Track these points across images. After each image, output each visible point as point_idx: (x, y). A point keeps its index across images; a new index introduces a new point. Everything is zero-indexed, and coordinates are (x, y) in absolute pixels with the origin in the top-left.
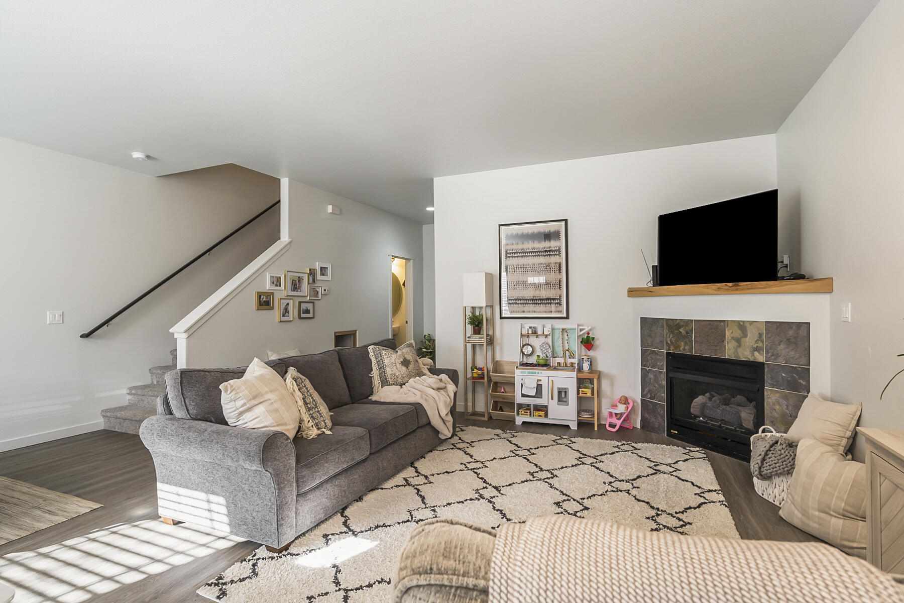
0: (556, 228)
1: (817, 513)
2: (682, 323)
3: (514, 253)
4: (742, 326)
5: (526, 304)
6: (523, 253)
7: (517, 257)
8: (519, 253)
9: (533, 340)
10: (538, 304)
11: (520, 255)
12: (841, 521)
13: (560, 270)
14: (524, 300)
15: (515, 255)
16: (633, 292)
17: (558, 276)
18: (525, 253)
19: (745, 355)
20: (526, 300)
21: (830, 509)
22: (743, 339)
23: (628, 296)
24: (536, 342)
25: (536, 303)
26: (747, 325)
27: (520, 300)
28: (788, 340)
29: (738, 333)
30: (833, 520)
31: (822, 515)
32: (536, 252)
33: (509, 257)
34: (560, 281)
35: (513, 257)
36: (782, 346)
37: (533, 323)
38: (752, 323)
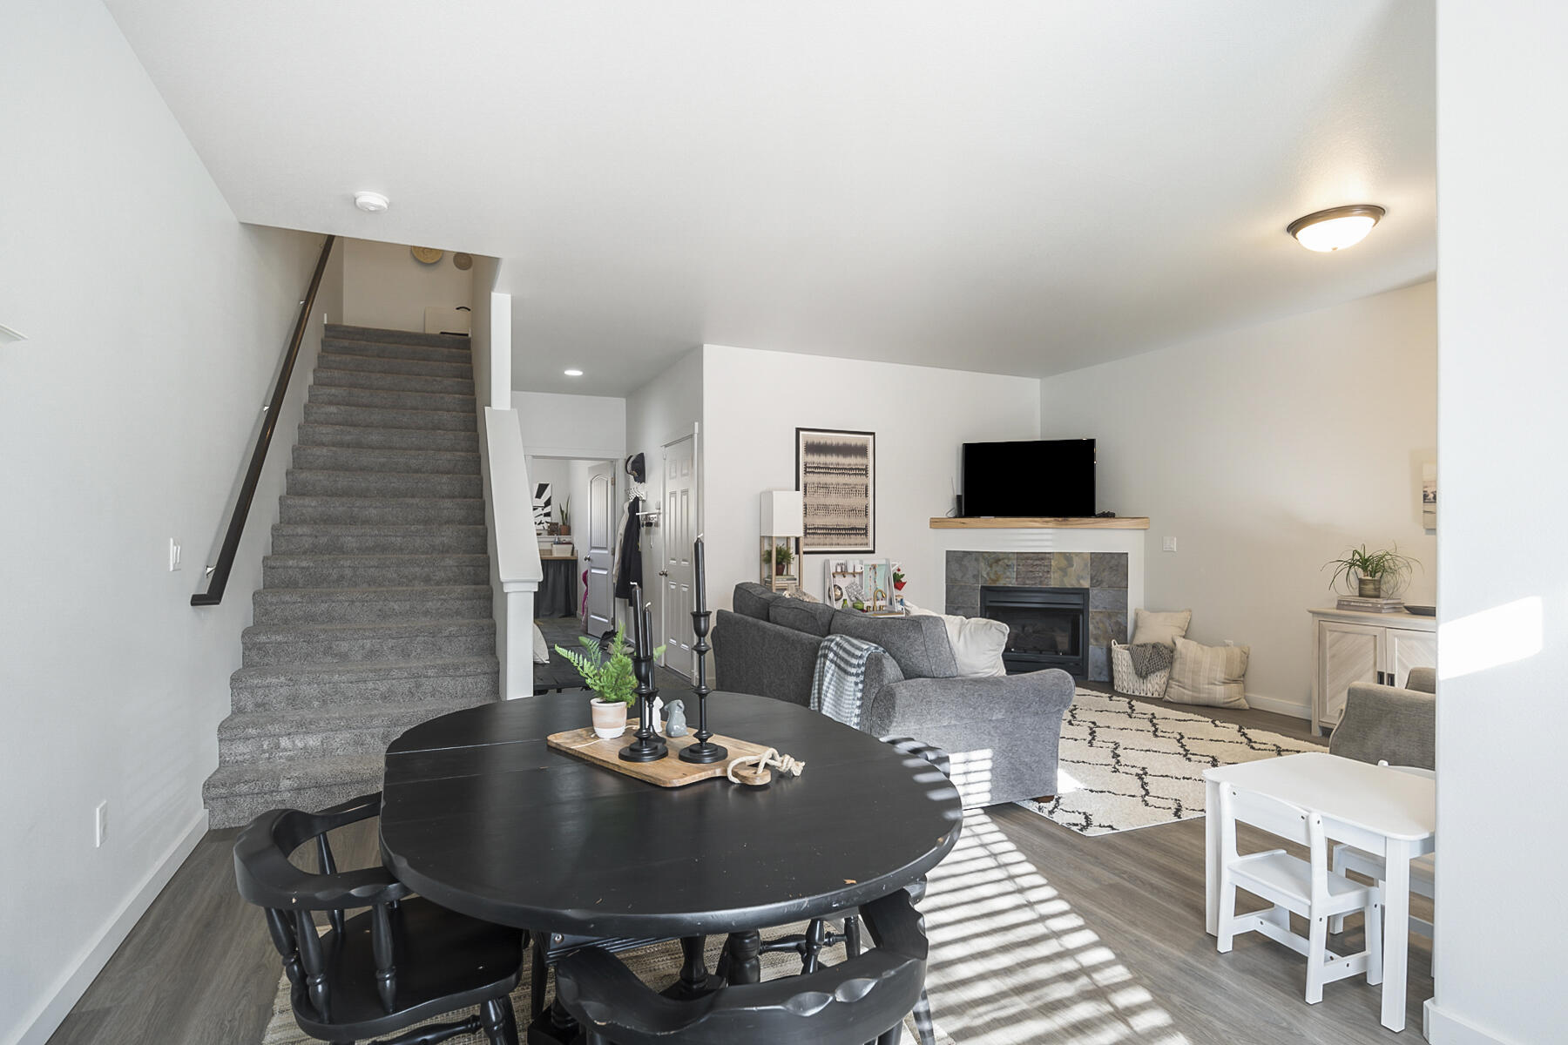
0: (864, 443)
1: (1207, 686)
2: (1001, 556)
3: (815, 468)
4: (1068, 557)
5: (828, 534)
6: (826, 468)
7: (819, 473)
8: (822, 468)
9: (840, 581)
10: (843, 534)
11: (822, 471)
12: (1222, 687)
13: (866, 494)
14: (826, 529)
15: (816, 471)
16: (936, 523)
17: (865, 502)
18: (829, 468)
19: (1070, 582)
20: (829, 529)
21: (1215, 680)
22: (1069, 570)
23: (931, 527)
24: (842, 582)
25: (840, 534)
26: (1074, 555)
27: (822, 529)
28: (1111, 568)
29: (1064, 563)
30: (1218, 687)
31: (1210, 686)
32: (840, 469)
33: (810, 472)
34: (866, 507)
35: (813, 472)
36: (1106, 573)
37: (841, 558)
38: (1077, 554)
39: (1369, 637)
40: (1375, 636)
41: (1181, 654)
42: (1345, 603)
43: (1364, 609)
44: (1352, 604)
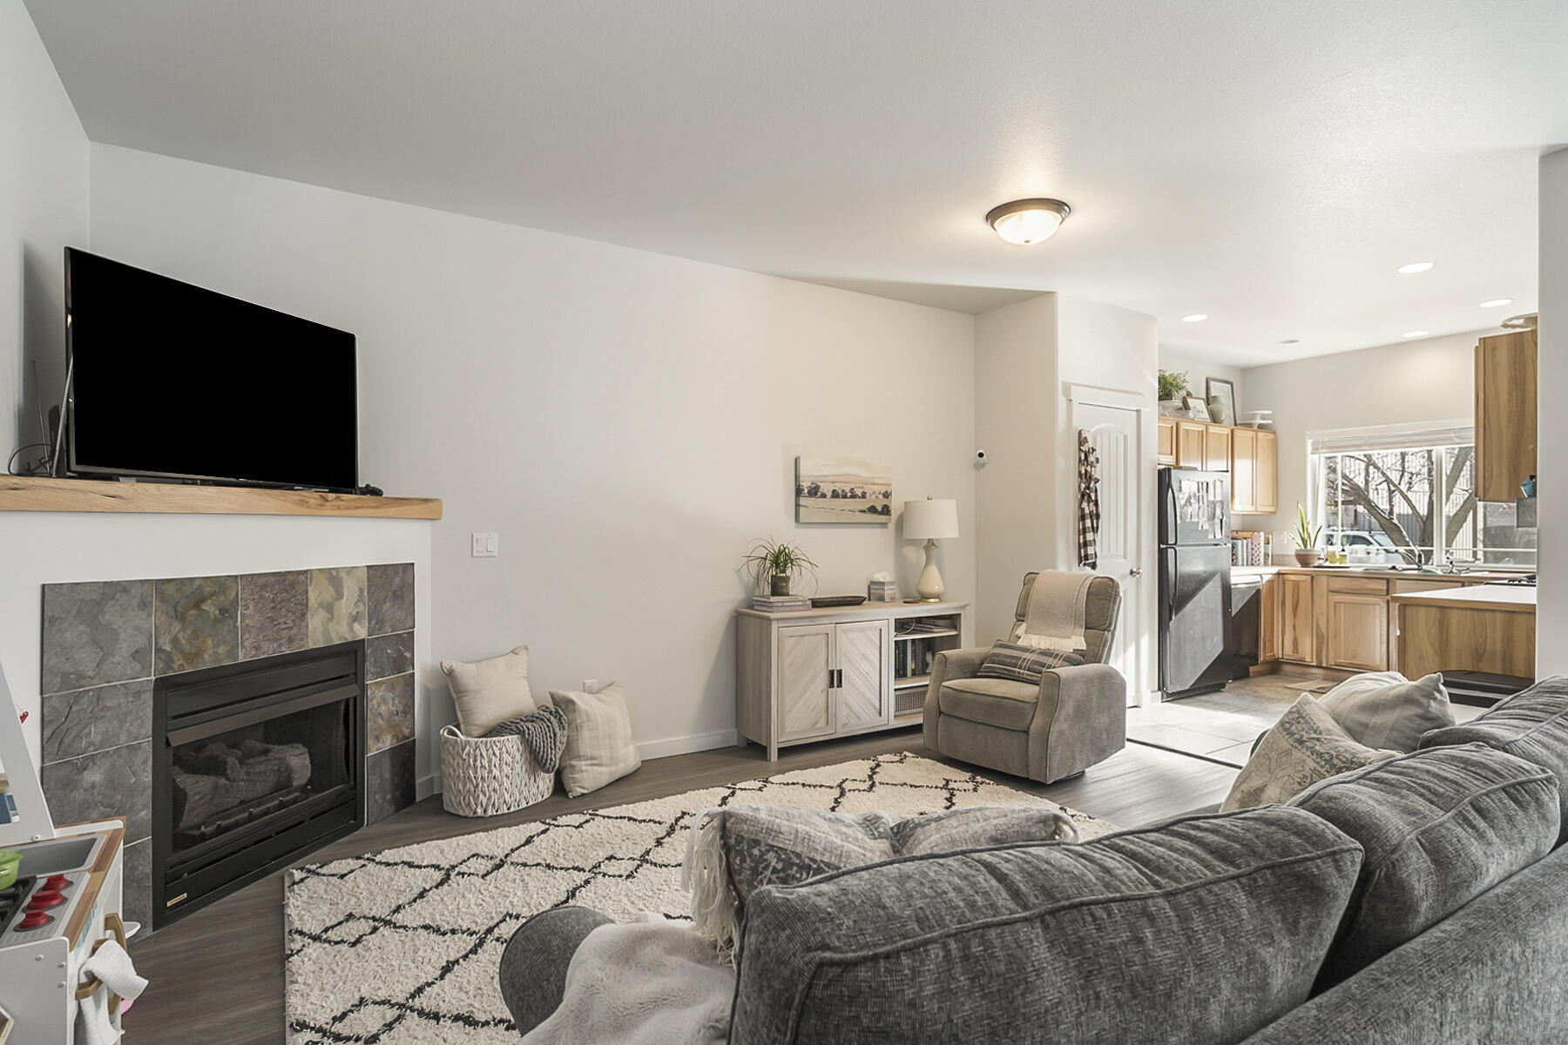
2: (209, 589)
4: (335, 578)
19: (338, 633)
22: (337, 604)
26: (343, 575)
28: (394, 593)
29: (328, 593)
36: (388, 604)
38: (350, 570)
39: (821, 636)
40: (827, 634)
41: (587, 715)
42: (780, 604)
43: (794, 608)
44: (786, 604)
